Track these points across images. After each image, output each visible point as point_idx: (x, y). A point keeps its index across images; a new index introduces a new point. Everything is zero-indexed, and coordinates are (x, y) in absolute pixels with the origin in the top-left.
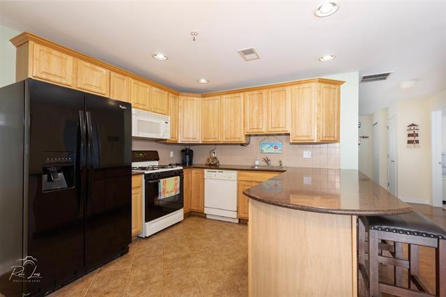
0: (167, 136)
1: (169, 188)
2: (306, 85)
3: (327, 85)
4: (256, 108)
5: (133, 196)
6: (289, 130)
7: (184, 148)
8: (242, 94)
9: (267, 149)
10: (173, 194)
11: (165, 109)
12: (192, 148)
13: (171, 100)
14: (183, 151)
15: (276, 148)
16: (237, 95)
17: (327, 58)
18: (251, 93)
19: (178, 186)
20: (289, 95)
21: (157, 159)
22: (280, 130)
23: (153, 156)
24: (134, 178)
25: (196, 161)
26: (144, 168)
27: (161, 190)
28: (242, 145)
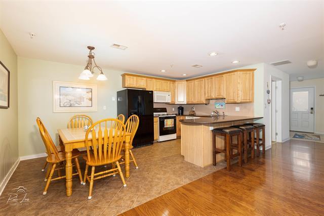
0: (170, 101)
1: (169, 123)
2: (233, 73)
3: (245, 72)
4: (210, 86)
5: (154, 125)
6: (225, 97)
7: (179, 106)
8: (203, 79)
9: (218, 106)
10: (171, 126)
11: (169, 89)
12: (183, 106)
13: (171, 84)
14: (179, 108)
15: (222, 106)
16: (201, 79)
17: (236, 62)
18: (207, 78)
19: (173, 123)
20: (224, 78)
21: (166, 112)
22: (221, 97)
23: (164, 110)
24: (154, 118)
25: (185, 113)
26: (159, 115)
27: (165, 124)
28: (206, 104)
